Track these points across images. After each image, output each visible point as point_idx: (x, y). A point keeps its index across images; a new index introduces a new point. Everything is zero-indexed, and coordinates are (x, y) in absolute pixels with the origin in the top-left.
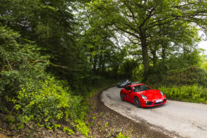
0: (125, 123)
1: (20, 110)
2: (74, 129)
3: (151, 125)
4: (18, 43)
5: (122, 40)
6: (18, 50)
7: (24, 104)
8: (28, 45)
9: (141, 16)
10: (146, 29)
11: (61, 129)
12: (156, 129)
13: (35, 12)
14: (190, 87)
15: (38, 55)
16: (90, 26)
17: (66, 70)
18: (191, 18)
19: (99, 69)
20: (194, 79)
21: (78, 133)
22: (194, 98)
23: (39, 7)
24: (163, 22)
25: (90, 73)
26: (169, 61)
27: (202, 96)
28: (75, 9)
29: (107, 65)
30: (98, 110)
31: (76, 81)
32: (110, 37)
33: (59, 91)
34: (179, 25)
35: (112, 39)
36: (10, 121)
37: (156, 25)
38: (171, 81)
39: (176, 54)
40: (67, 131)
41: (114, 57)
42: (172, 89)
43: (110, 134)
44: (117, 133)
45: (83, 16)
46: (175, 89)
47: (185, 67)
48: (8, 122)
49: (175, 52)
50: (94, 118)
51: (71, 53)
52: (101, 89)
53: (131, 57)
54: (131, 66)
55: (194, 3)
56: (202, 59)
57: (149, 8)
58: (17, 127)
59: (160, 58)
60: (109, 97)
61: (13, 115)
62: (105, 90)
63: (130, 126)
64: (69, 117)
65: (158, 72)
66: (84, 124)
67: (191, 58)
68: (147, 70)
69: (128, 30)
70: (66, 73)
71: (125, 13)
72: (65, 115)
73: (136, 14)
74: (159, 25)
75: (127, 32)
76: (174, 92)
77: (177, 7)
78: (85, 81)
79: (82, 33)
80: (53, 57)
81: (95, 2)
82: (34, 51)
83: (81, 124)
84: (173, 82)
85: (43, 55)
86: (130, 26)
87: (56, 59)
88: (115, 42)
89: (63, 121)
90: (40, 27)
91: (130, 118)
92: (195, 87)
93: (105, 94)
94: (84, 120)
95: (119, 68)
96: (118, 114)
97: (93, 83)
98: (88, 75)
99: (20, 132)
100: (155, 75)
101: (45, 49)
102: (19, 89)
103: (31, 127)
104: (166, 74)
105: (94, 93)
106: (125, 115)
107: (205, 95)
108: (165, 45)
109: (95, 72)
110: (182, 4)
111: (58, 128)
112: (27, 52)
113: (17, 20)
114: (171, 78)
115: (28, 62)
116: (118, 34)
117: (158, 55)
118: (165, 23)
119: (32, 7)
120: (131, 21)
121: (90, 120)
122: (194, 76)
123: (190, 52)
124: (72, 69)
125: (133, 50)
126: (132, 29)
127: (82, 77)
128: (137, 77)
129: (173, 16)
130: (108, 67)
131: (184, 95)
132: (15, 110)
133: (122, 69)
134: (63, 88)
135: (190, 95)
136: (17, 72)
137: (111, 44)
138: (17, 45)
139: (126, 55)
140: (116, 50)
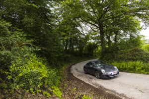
0: (88, 88)
1: (12, 79)
2: (51, 93)
3: (107, 90)
4: (10, 30)
5: (86, 29)
6: (10, 36)
7: (14, 75)
8: (17, 32)
9: (100, 11)
10: (104, 21)
11: (42, 93)
12: (110, 93)
13: (23, 8)
14: (134, 63)
15: (24, 40)
16: (63, 19)
17: (45, 51)
18: (135, 13)
19: (69, 50)
20: (137, 57)
21: (54, 96)
22: (137, 70)
23: (25, 5)
24: (115, 16)
25: (62, 52)
26: (119, 44)
27: (142, 69)
28: (52, 6)
29: (75, 47)
30: (69, 79)
31: (52, 58)
32: (77, 26)
33: (40, 66)
34: (127, 18)
35: (79, 28)
36: (4, 88)
37: (111, 18)
38: (121, 58)
39: (125, 39)
40: (46, 95)
41: (80, 41)
42: (122, 64)
43: (77, 97)
45: (58, 11)
46: (124, 64)
47: (131, 48)
48: (2, 88)
49: (124, 37)
50: (66, 85)
51: (49, 38)
52: (71, 64)
53: (93, 41)
54: (93, 47)
55: (137, 3)
56: (143, 42)
57: (106, 6)
58: (9, 92)
59: (113, 42)
60: (77, 70)
61: (6, 83)
62: (74, 64)
63: (92, 90)
64: (47, 84)
65: (112, 52)
66: (58, 89)
67: (135, 42)
68: (104, 50)
69: (90, 22)
70: (45, 53)
71: (88, 10)
72: (44, 83)
73: (96, 11)
74: (113, 18)
75: (90, 23)
76: (123, 66)
77: (125, 5)
78: (59, 58)
79: (57, 23)
80: (36, 41)
81: (67, 2)
82: (21, 37)
83: (56, 89)
84: (122, 59)
85: (28, 39)
86: (92, 19)
87: (38, 42)
88: (81, 30)
89: (43, 88)
90: (26, 19)
91: (92, 85)
92: (138, 63)
93: (73, 67)
94: (59, 87)
95: (84, 49)
96: (83, 82)
97: (65, 60)
98: (61, 54)
99: (11, 96)
100: (110, 54)
101: (30, 35)
102: (11, 64)
103: (19, 92)
104: (117, 53)
105: (66, 67)
106: (88, 83)
107: (145, 68)
108: (117, 33)
109: (66, 51)
110: (129, 3)
111: (39, 92)
112: (16, 37)
113: (9, 14)
114: (121, 56)
115: (17, 45)
116: (83, 25)
117: (111, 39)
118: (117, 17)
119: (20, 4)
120: (93, 15)
121: (63, 86)
122: (137, 55)
123: (134, 37)
124: (50, 50)
125: (94, 36)
126: (93, 21)
127: (57, 56)
128: (97, 55)
129: (122, 11)
130: (76, 48)
131: (130, 68)
132: (7, 80)
133: (86, 50)
134: (43, 63)
135: (134, 68)
136: (9, 52)
137: (78, 31)
138: (9, 32)
139: (89, 39)
140: (82, 36)
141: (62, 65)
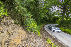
3: (59, 40)
5: (54, 9)
12: (60, 42)
30: (43, 30)
32: (50, 8)
41: (50, 15)
44: (48, 38)
50: (42, 32)
52: (45, 24)
60: (47, 27)
63: (52, 38)
66: (39, 33)
68: (62, 21)
88: (52, 10)
91: (52, 36)
93: (45, 26)
95: (51, 19)
96: (48, 33)
97: (42, 22)
105: (43, 25)
106: (51, 34)
116: (53, 7)
125: (58, 13)
128: (57, 23)
130: (48, 18)
137: (50, 10)
139: (55, 14)
140: (52, 13)
141: (41, 24)
